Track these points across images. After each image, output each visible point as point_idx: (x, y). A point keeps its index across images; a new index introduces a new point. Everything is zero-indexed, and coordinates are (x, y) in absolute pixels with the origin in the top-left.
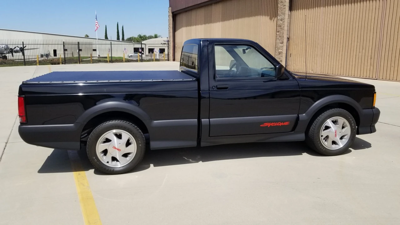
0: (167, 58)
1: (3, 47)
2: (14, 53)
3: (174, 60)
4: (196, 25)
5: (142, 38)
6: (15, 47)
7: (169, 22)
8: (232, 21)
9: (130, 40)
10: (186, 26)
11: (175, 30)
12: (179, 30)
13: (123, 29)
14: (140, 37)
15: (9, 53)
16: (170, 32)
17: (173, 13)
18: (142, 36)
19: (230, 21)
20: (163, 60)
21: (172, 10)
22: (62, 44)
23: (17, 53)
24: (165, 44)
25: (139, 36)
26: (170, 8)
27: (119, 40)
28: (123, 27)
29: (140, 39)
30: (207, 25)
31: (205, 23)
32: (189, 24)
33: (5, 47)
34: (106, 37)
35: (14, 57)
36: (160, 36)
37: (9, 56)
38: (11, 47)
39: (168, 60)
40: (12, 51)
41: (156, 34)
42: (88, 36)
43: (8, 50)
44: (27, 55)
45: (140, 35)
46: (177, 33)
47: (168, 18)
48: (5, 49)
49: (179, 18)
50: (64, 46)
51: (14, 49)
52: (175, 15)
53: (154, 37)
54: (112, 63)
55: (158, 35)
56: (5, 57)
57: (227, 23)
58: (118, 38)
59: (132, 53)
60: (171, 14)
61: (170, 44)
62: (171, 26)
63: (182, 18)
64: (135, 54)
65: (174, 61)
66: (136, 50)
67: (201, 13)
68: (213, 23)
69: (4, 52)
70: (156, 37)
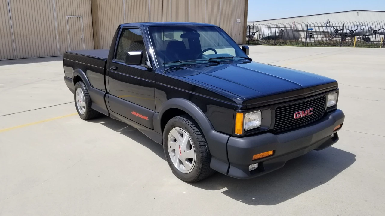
1: (367, 29)
2: (377, 35)
6: (381, 29)
15: (371, 35)
33: (369, 28)
35: (376, 38)
37: (372, 38)
38: (374, 28)
40: (375, 32)
43: (371, 31)
48: (369, 31)
51: (378, 31)
56: (368, 39)
69: (367, 34)
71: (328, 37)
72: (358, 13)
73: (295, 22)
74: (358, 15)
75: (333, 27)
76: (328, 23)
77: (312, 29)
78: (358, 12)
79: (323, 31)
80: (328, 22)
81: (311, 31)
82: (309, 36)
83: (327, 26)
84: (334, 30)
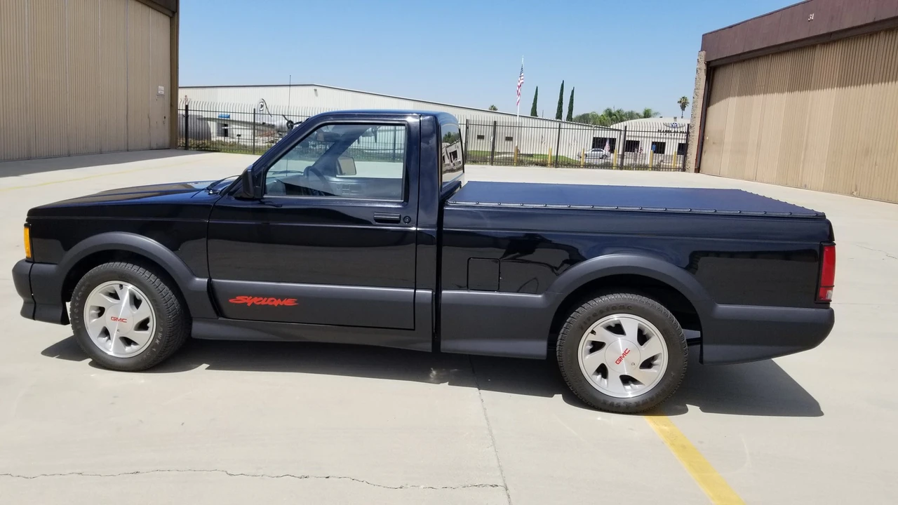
0: (681, 165)
3: (698, 170)
4: (765, 92)
5: (614, 117)
7: (696, 84)
8: (869, 87)
9: (585, 120)
10: (740, 94)
11: (708, 101)
12: (718, 101)
13: (572, 96)
14: (609, 113)
16: (696, 107)
17: (708, 64)
18: (613, 111)
19: (863, 87)
20: (669, 169)
21: (706, 56)
22: (465, 123)
23: (367, 138)
24: (669, 132)
25: (606, 111)
26: (703, 53)
27: (561, 119)
28: (573, 91)
29: (609, 118)
30: (798, 96)
31: (791, 90)
32: (747, 90)
34: (534, 113)
35: (361, 143)
36: (656, 114)
39: (684, 170)
41: (648, 108)
42: (495, 109)
44: (381, 141)
45: (608, 109)
46: (712, 110)
47: (695, 74)
49: (721, 76)
50: (467, 128)
52: (712, 70)
53: (643, 115)
54: (556, 167)
55: (653, 111)
57: (853, 92)
58: (559, 116)
59: (589, 149)
60: (704, 67)
61: (693, 132)
62: (701, 92)
63: (729, 77)
64: (594, 151)
65: (699, 172)
66: (598, 143)
67: (783, 65)
68: (814, 89)
70: (647, 115)
71: (268, 136)
72: (316, 90)
73: (188, 97)
74: (317, 95)
75: (284, 116)
76: (262, 106)
77: (229, 117)
78: (316, 88)
79: (264, 123)
80: (263, 104)
81: (227, 120)
82: (223, 132)
83: (261, 112)
84: (286, 121)
